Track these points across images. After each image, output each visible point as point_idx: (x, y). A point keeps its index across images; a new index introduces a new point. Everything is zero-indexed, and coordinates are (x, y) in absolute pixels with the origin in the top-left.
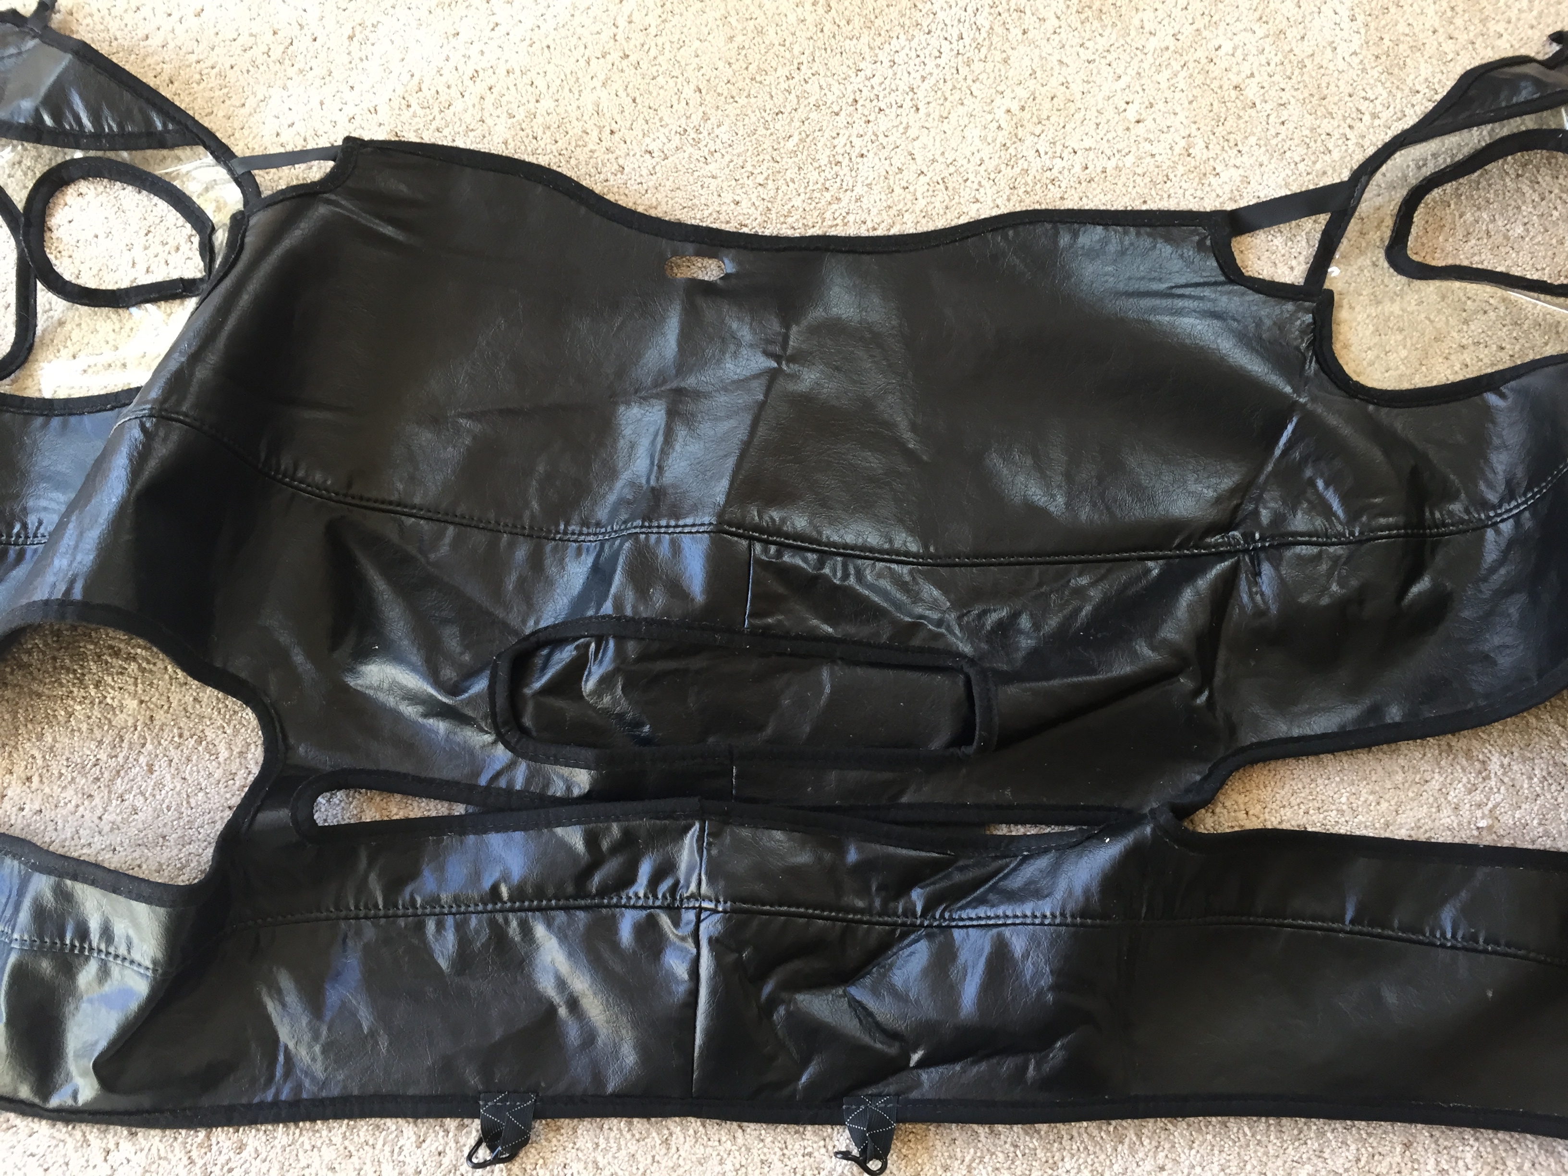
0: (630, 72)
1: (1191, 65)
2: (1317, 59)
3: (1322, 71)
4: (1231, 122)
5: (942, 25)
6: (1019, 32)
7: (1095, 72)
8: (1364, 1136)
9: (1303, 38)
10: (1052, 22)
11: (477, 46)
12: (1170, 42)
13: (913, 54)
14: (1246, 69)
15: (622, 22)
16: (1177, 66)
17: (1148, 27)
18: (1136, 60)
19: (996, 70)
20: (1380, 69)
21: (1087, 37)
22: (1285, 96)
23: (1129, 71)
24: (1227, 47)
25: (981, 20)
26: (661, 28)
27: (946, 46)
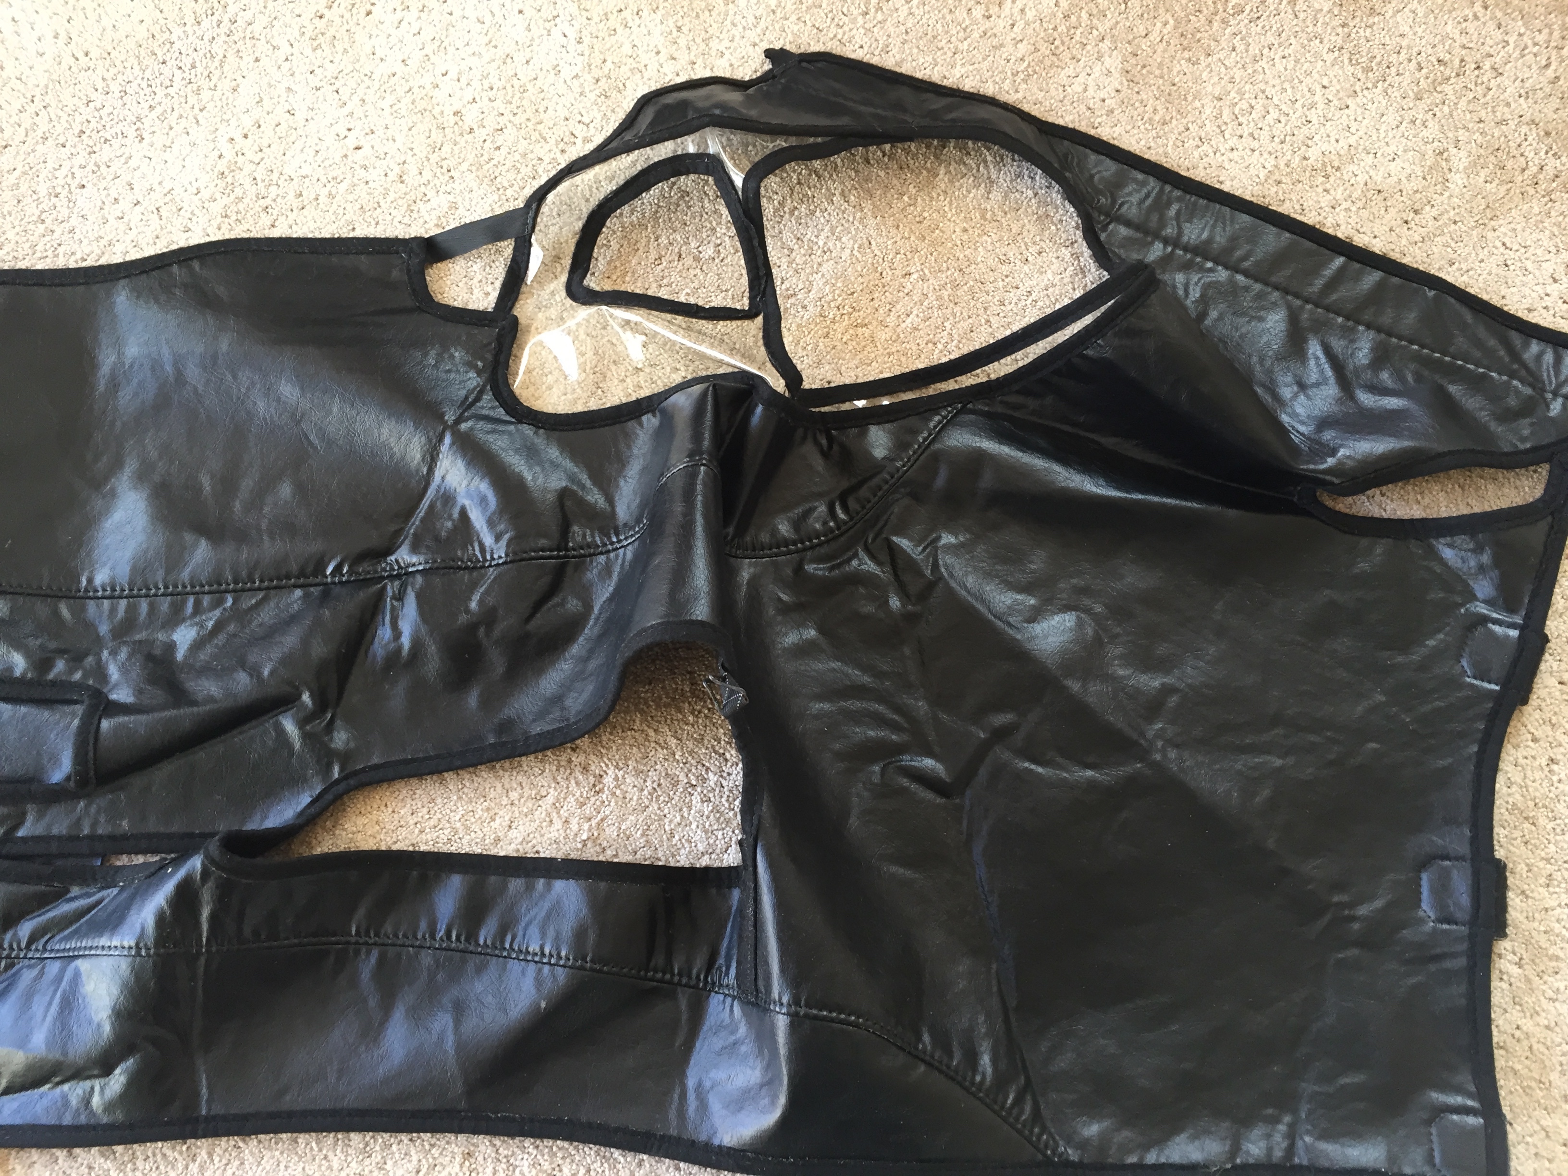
1: (415, 90)
2: (539, 83)
3: (542, 95)
4: (446, 149)
5: (177, 54)
6: (251, 59)
7: (321, 99)
8: (427, 1147)
9: (527, 62)
10: (286, 49)
12: (399, 68)
13: (144, 84)
14: (468, 96)
16: (401, 92)
17: (380, 53)
18: (363, 86)
19: (224, 98)
20: (597, 92)
21: (318, 63)
22: (503, 121)
23: (354, 97)
24: (454, 73)
25: (215, 48)
27: (178, 75)
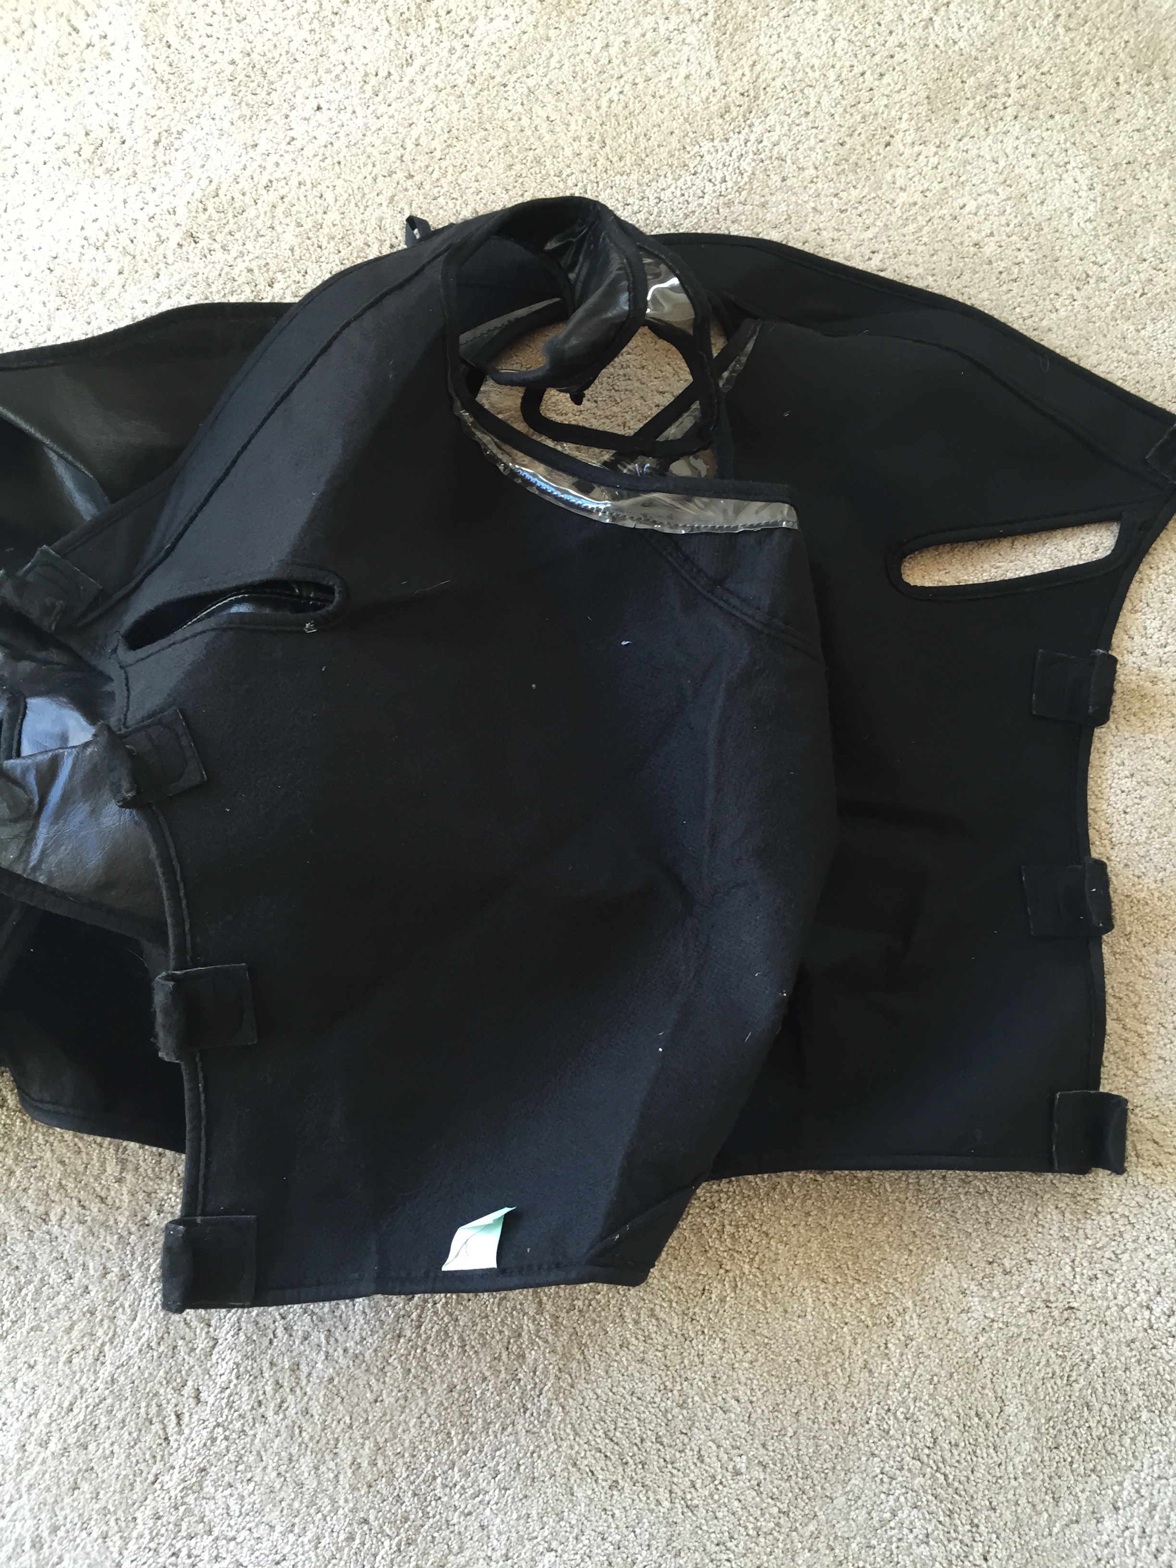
0: (413, 192)
1: (936, 221)
3: (1057, 235)
5: (707, 168)
6: (778, 178)
7: (846, 221)
10: (811, 171)
11: (273, 158)
12: (918, 197)
14: (986, 228)
15: (409, 145)
16: (922, 221)
17: (900, 182)
18: (885, 213)
21: (842, 188)
22: (1021, 255)
23: (878, 223)
24: (971, 206)
25: (744, 165)
26: (446, 151)
27: (709, 187)
